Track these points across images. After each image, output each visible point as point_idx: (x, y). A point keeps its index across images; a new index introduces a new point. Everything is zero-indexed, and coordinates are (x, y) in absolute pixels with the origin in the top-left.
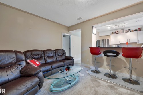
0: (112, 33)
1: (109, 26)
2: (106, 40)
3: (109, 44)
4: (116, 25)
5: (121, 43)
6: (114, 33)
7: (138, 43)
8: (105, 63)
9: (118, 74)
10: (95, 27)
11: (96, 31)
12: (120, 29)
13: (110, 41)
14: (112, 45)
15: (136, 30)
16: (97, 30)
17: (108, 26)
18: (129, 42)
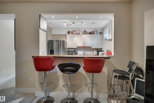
0: (69, 33)
1: (65, 22)
2: (61, 41)
3: (65, 47)
4: (74, 23)
5: (77, 47)
6: (71, 33)
7: (92, 48)
8: (61, 83)
9: (78, 95)
10: (45, 19)
11: (47, 26)
12: (77, 28)
13: (66, 42)
14: (68, 48)
15: (90, 33)
16: (48, 23)
17: (63, 21)
18: (85, 46)
